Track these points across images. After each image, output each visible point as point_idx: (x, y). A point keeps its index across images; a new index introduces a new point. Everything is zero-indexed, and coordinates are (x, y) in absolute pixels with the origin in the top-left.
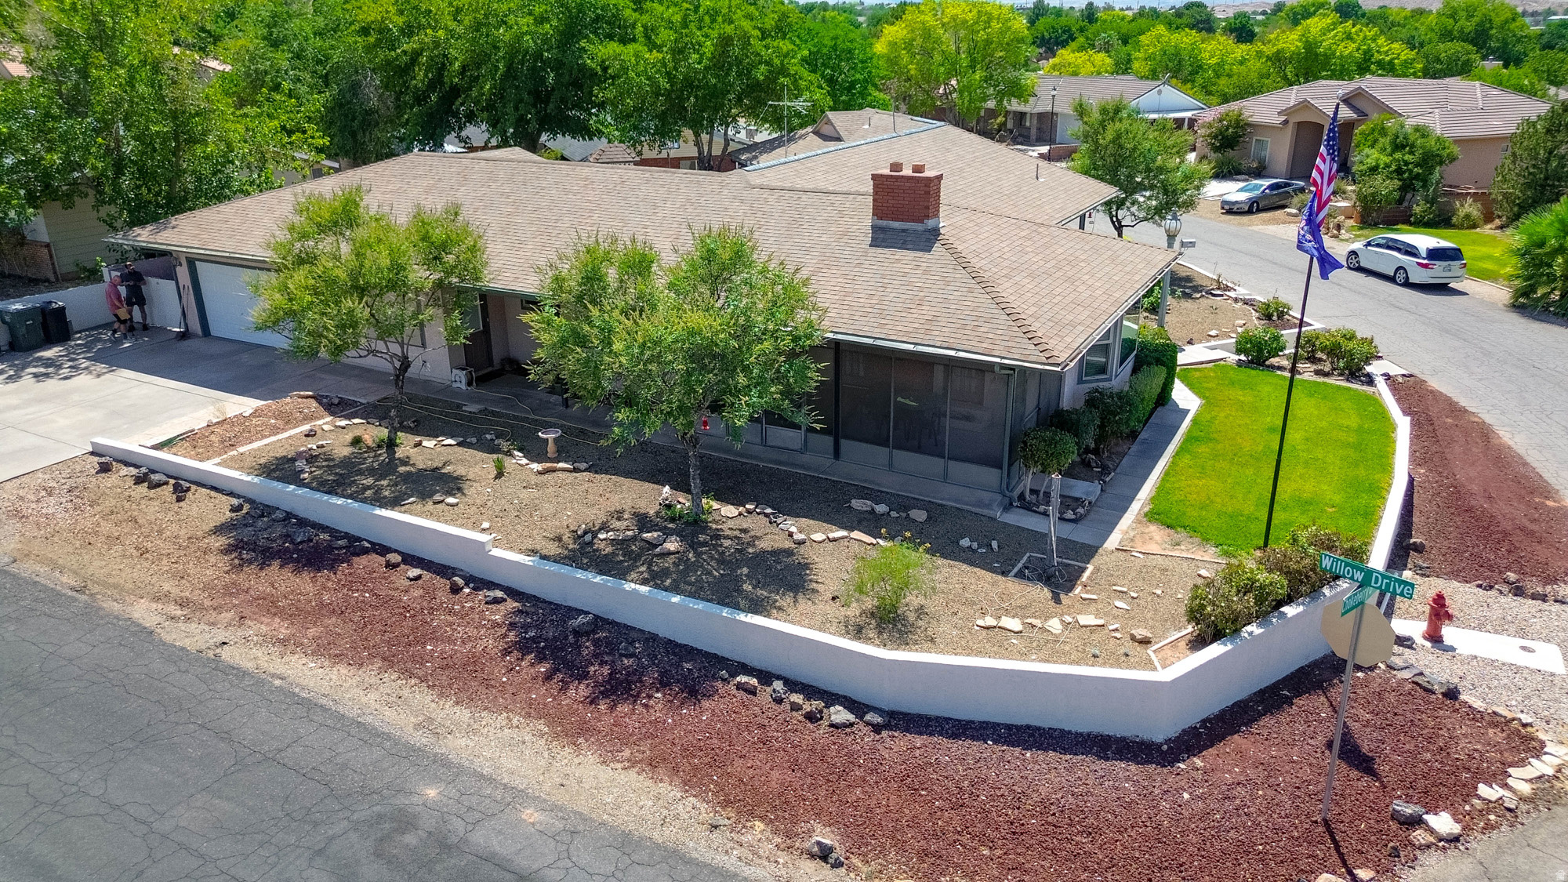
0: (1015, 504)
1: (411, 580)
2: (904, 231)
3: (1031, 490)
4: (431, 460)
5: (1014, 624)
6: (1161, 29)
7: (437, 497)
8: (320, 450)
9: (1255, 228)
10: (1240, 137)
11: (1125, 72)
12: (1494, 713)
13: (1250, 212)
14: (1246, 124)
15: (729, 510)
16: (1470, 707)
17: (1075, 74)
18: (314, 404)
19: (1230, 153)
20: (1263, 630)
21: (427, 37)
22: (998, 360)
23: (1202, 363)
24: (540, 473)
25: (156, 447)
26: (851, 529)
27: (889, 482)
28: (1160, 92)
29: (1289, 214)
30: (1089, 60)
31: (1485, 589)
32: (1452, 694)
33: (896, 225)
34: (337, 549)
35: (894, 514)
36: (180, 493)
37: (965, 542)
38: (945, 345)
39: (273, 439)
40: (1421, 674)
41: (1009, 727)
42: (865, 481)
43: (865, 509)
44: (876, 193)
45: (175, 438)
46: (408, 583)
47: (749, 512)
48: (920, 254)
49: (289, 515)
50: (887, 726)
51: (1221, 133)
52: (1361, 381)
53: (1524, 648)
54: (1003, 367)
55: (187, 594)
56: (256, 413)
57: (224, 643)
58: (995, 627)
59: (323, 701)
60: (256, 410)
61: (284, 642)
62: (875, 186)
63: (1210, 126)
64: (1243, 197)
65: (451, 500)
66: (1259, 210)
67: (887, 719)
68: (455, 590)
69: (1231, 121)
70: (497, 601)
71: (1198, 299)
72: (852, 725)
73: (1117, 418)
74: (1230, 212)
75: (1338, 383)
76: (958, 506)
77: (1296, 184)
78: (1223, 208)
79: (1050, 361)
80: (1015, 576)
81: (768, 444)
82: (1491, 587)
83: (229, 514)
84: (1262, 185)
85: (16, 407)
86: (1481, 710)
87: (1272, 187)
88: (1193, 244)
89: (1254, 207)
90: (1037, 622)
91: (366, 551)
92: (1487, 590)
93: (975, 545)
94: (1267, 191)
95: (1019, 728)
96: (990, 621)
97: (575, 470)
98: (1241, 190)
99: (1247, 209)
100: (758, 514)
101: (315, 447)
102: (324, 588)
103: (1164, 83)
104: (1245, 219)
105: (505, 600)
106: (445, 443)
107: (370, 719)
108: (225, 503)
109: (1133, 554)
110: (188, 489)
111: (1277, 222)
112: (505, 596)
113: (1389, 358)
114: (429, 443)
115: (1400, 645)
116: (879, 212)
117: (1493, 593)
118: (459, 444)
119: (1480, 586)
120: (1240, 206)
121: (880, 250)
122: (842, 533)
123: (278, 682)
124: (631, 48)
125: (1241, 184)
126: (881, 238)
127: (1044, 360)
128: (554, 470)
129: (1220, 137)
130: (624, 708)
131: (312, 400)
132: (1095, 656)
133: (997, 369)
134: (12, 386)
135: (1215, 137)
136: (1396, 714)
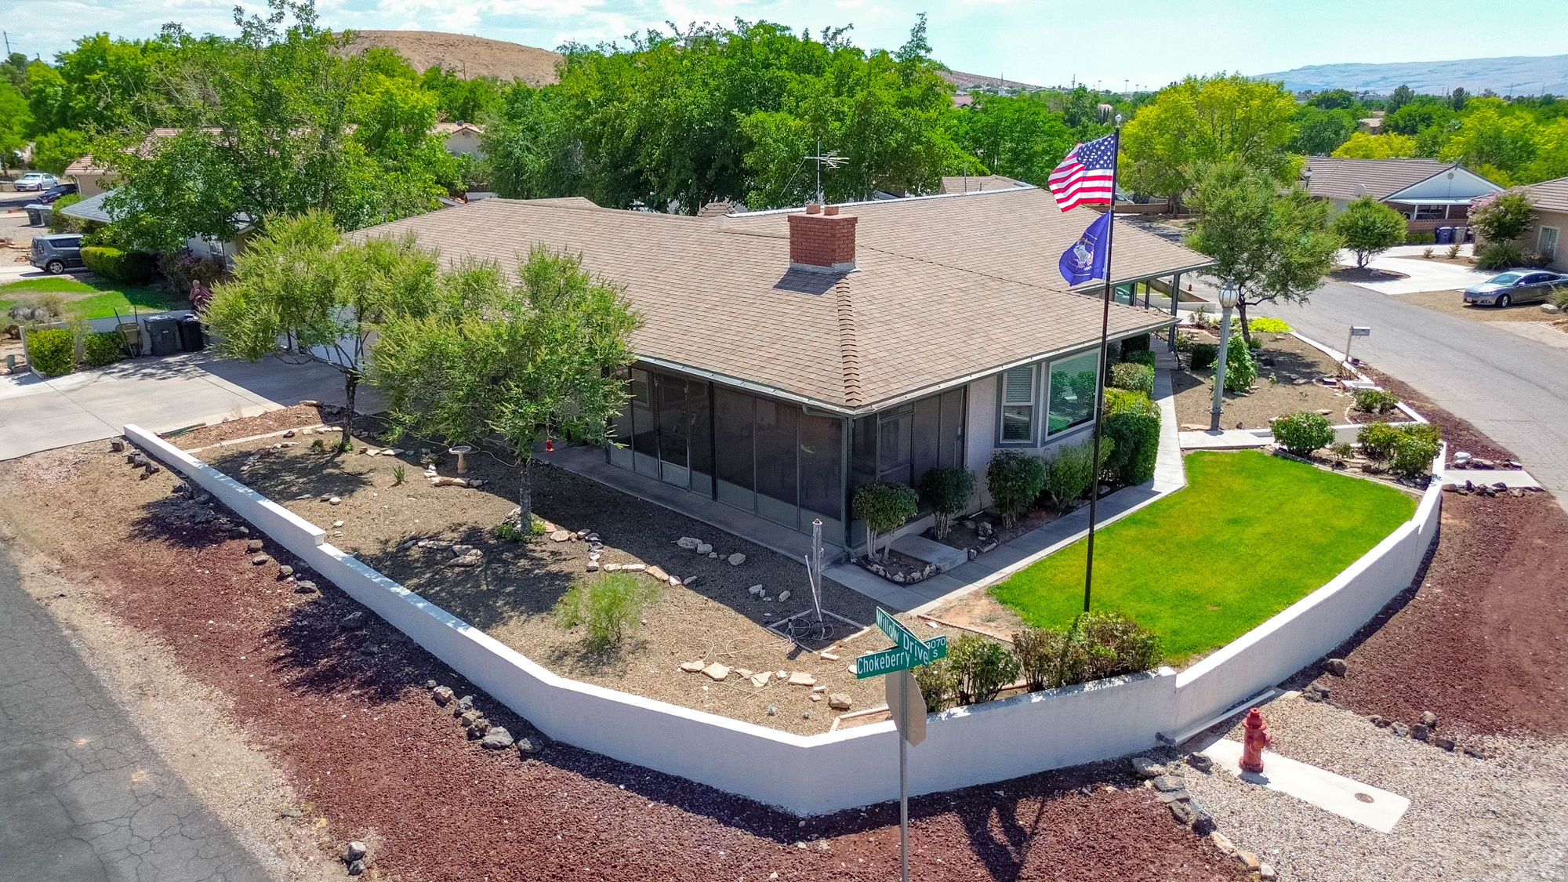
0: (852, 560)
1: (254, 564)
2: (814, 273)
3: (890, 550)
4: (362, 466)
5: (718, 670)
6: (1491, 113)
7: (325, 496)
8: (283, 449)
9: (1493, 324)
10: (1523, 224)
11: (1430, 155)
12: (1239, 858)
13: (1498, 305)
14: (1530, 211)
15: (564, 534)
16: (1214, 846)
17: (1366, 157)
18: (314, 411)
19: (1508, 242)
20: (968, 714)
21: (611, 109)
22: (806, 400)
23: (1232, 448)
24: (436, 485)
25: (163, 436)
26: (650, 563)
27: (743, 526)
28: (1451, 176)
29: (1544, 310)
30: (1387, 143)
31: (1378, 725)
32: (1203, 828)
33: (810, 268)
34: (222, 531)
35: (713, 555)
36: (151, 471)
37: (753, 590)
38: (766, 382)
39: (259, 437)
40: (1187, 800)
41: (657, 775)
42: (721, 522)
43: (688, 547)
44: (792, 235)
45: (185, 429)
46: (251, 566)
47: (579, 538)
48: (811, 296)
49: (212, 498)
50: (535, 755)
51: (1498, 220)
52: (1416, 483)
53: (1362, 797)
54: (811, 408)
55: (74, 553)
56: (265, 415)
57: (62, 595)
58: (699, 672)
59: (84, 654)
60: (266, 413)
61: (105, 601)
62: (792, 228)
63: (1486, 211)
64: (1492, 288)
65: (335, 499)
66: (1510, 305)
67: (539, 748)
68: (281, 577)
69: (1510, 206)
70: (304, 591)
71: (1299, 385)
72: (504, 747)
73: (1009, 484)
74: (1475, 305)
75: (1383, 482)
76: (789, 555)
77: (1564, 278)
78: (1465, 300)
79: (849, 404)
80: (777, 628)
81: (664, 479)
82: (1387, 724)
83: (169, 494)
84: (1518, 277)
85: (109, 397)
86: (1225, 851)
87: (1528, 280)
88: (1366, 332)
89: (1501, 302)
90: (746, 673)
91: (242, 536)
92: (1381, 727)
93: (762, 593)
94: (1523, 283)
95: (666, 778)
96: (698, 665)
97: (469, 486)
98: (1493, 281)
99: (1493, 302)
100: (587, 541)
101: (279, 446)
102: (181, 562)
103: (1456, 166)
104: (1488, 313)
105: (314, 591)
106: (386, 453)
107: (103, 675)
108: (178, 482)
109: (931, 624)
110: (157, 470)
111: (1526, 318)
112: (315, 588)
113: (1531, 470)
114: (372, 452)
115: (1193, 766)
116: (796, 255)
117: (1388, 731)
118: (396, 456)
119: (1373, 721)
120: (1483, 298)
121: (784, 292)
122: (642, 566)
123: (66, 632)
124: (778, 116)
125: (1495, 276)
126: (792, 281)
127: (843, 402)
128: (449, 484)
129: (1496, 224)
130: (311, 698)
131: (315, 409)
132: (771, 714)
133: (804, 409)
134: (123, 381)
135: (1490, 224)
136: (1113, 837)
